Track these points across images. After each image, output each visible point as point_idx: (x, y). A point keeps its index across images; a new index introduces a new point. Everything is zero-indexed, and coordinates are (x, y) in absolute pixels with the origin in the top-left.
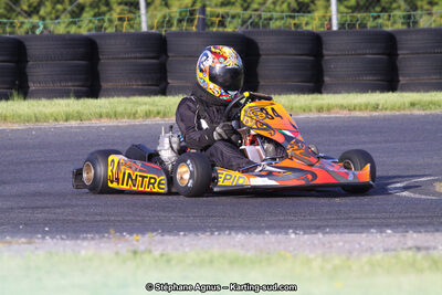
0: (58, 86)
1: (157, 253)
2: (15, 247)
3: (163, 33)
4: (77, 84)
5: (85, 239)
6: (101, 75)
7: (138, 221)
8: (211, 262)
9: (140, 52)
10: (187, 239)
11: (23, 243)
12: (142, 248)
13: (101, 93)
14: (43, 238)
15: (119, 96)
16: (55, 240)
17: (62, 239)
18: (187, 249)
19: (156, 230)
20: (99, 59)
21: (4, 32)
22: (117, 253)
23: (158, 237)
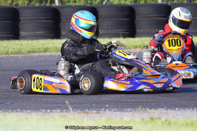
0: (114, 31)
1: (163, 119)
2: (90, 115)
3: (169, 4)
4: (124, 30)
5: (127, 111)
6: (136, 26)
7: (155, 102)
8: (192, 124)
9: (157, 14)
10: (179, 112)
11: (95, 113)
12: (156, 116)
13: (137, 35)
14: (105, 111)
15: (146, 37)
16: (111, 112)
17: (115, 111)
18: (180, 117)
19: (164, 107)
20: (135, 18)
21: (87, 3)
22: (143, 119)
23: (165, 111)
